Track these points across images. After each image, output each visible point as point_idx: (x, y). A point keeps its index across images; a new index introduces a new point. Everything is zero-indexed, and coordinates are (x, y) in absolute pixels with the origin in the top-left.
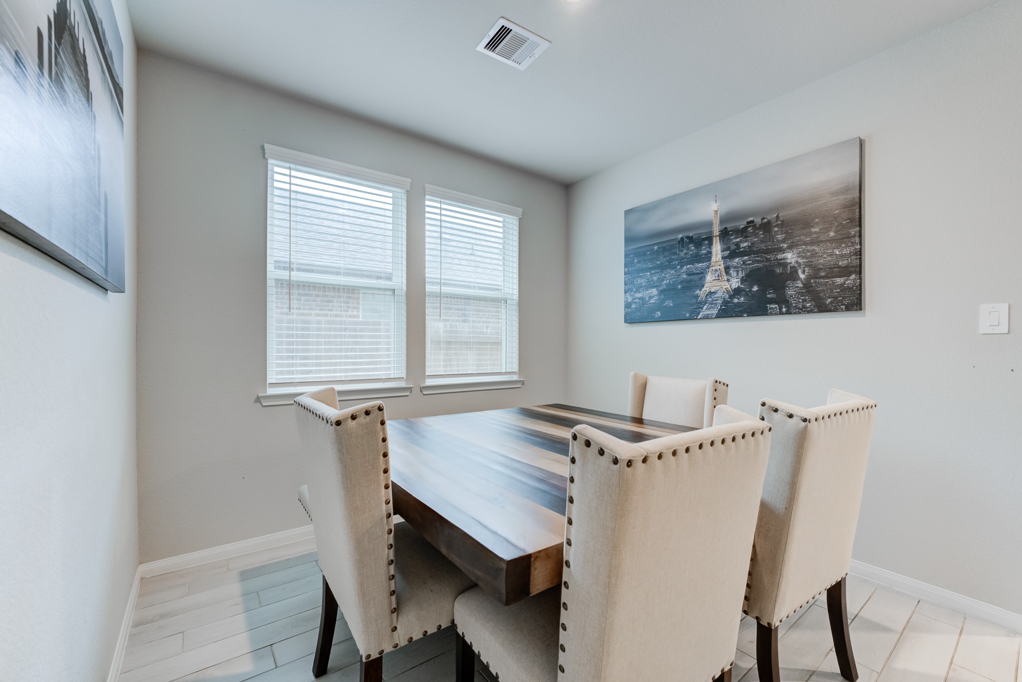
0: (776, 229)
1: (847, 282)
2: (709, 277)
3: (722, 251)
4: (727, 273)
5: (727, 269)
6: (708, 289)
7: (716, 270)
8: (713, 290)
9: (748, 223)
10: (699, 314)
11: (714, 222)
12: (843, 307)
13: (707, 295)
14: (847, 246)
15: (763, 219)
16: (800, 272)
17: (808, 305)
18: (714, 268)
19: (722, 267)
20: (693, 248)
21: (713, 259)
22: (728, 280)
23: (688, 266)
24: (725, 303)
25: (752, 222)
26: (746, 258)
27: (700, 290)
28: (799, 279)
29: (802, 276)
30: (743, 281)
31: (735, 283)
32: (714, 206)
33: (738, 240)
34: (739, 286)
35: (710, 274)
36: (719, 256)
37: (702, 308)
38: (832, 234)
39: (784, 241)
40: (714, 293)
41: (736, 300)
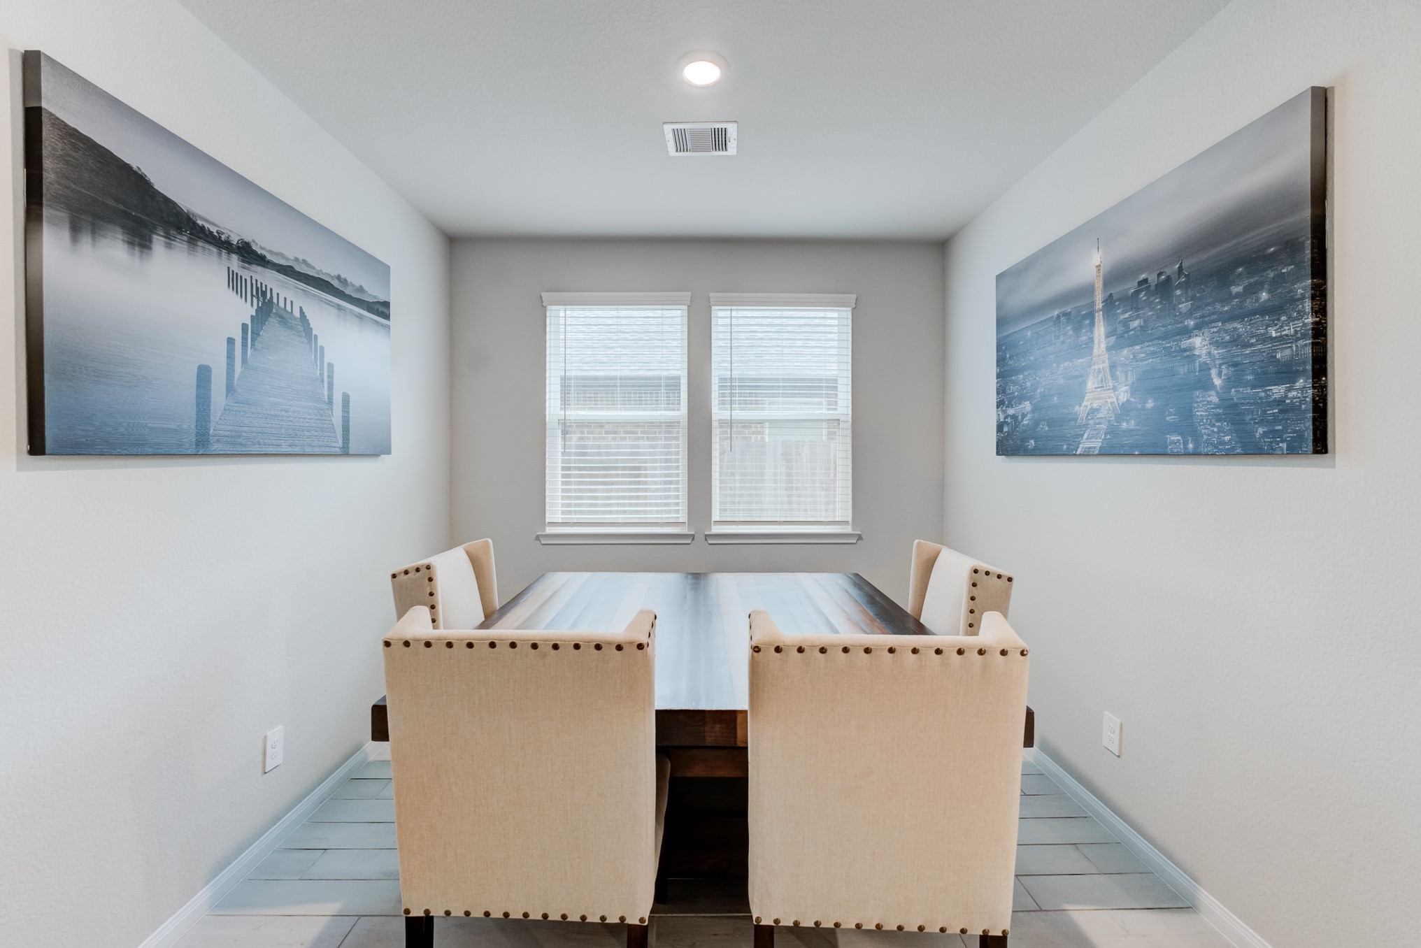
0: (1178, 292)
1: (1291, 395)
2: (1091, 384)
3: (1107, 337)
4: (1114, 377)
5: (1113, 367)
6: (1088, 404)
7: (1099, 371)
8: (1095, 406)
9: (1140, 283)
10: (1078, 448)
11: (1096, 285)
12: (1284, 445)
13: (1088, 414)
14: (1291, 319)
15: (1160, 274)
16: (1214, 372)
17: (1227, 438)
18: (1096, 367)
19: (1107, 364)
20: (1071, 332)
21: (1096, 350)
22: (1114, 389)
23: (1066, 364)
24: (1112, 431)
25: (1145, 281)
26: (1138, 347)
27: (1080, 406)
28: (1213, 387)
29: (1217, 382)
30: (1133, 391)
31: (1123, 394)
32: (1096, 258)
33: (1127, 315)
34: (1128, 400)
35: (1090, 381)
36: (1103, 346)
37: (1082, 435)
38: (1264, 296)
39: (1189, 314)
40: (1097, 410)
41: (1124, 425)
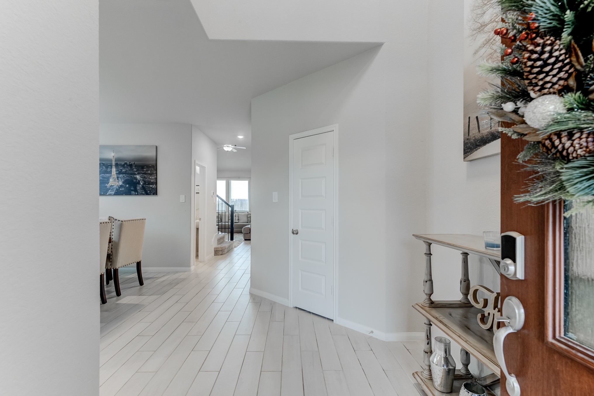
0: (134, 167)
1: (153, 187)
2: (111, 180)
3: (116, 171)
4: (118, 179)
5: (118, 178)
6: (110, 184)
7: (114, 178)
8: (112, 185)
9: (125, 163)
10: (107, 193)
11: (113, 160)
12: (152, 194)
13: (110, 187)
14: (153, 176)
15: (130, 163)
16: (141, 182)
17: (143, 192)
18: (113, 177)
19: (116, 177)
20: (104, 168)
21: (113, 173)
22: (118, 182)
23: (103, 175)
24: (117, 190)
25: (126, 163)
26: (124, 175)
27: (108, 184)
28: (141, 184)
29: (141, 183)
30: (123, 183)
31: (121, 183)
32: (113, 154)
33: (122, 168)
34: (122, 185)
35: (111, 179)
36: (115, 173)
37: (108, 191)
38: (149, 172)
39: (136, 171)
40: (113, 186)
41: (121, 189)
